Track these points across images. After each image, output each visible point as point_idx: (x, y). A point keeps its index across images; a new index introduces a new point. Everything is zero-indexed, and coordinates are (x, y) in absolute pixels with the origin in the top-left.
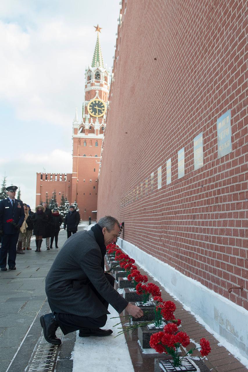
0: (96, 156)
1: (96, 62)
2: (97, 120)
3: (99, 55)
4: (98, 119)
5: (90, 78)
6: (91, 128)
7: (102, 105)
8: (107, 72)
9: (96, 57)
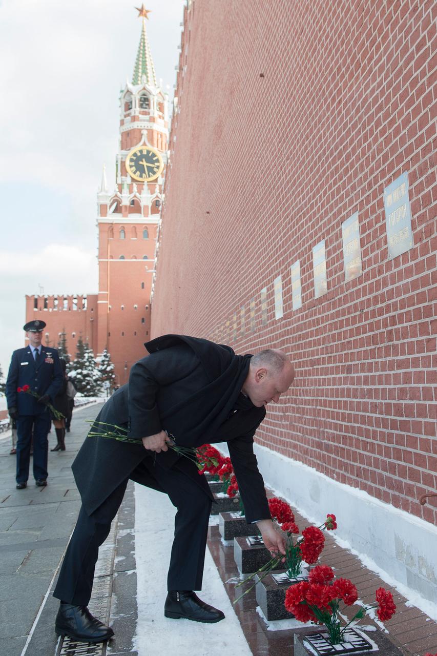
0: (146, 258)
1: (140, 74)
4: (148, 185)
5: (130, 107)
6: (133, 202)
7: (154, 159)
8: (162, 94)
9: (140, 67)
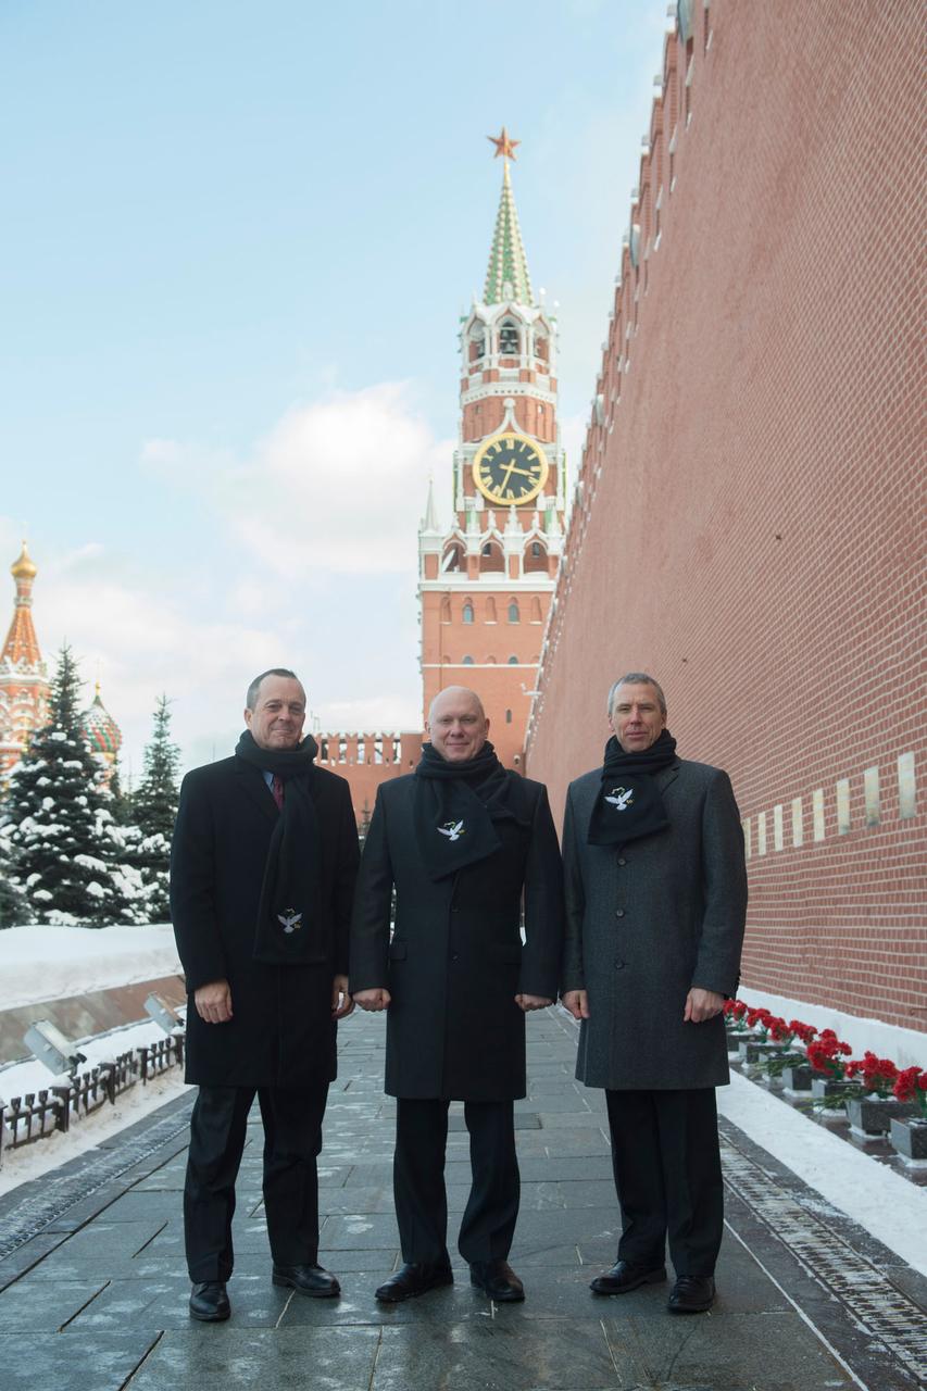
0: (514, 660)
1: (499, 282)
2: (513, 517)
3: (510, 252)
4: (518, 512)
5: (481, 351)
6: (488, 548)
7: (530, 458)
8: (545, 320)
9: (500, 265)
